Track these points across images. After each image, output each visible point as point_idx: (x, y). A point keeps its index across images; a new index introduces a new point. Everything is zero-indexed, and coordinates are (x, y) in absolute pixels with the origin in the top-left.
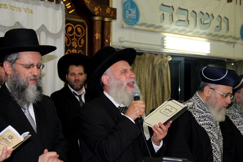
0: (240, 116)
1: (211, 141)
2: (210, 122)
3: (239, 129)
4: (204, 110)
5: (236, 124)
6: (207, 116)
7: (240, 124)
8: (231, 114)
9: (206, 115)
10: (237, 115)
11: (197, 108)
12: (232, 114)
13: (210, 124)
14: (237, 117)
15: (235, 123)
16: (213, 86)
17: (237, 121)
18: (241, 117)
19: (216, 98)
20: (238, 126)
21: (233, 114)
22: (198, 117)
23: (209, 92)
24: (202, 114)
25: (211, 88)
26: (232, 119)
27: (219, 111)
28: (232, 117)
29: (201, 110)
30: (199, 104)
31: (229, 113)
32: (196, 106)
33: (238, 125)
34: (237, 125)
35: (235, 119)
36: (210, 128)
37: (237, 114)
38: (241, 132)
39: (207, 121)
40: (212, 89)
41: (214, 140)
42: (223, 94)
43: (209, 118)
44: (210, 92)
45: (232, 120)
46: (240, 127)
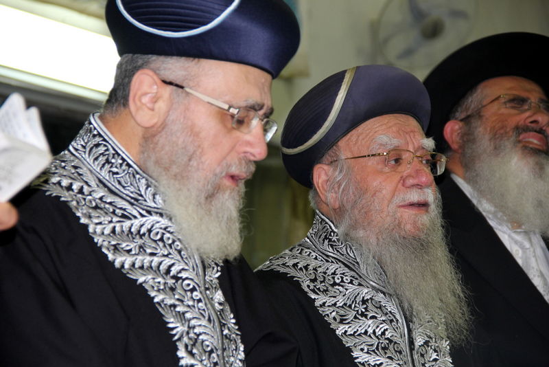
0: (347, 279)
1: (181, 353)
2: (167, 262)
3: (344, 340)
4: (134, 202)
5: (331, 315)
6: (150, 231)
7: (351, 316)
8: (306, 267)
9: (143, 230)
10: (334, 273)
11: (100, 193)
12: (310, 267)
13: (168, 271)
14: (335, 284)
15: (327, 310)
16: (175, 67)
17: (333, 301)
18: (351, 282)
19: (193, 132)
20: (342, 327)
21: (315, 269)
22: (107, 232)
23: (155, 100)
24: (127, 224)
25: (165, 82)
26: (314, 291)
27: (210, 197)
28: (314, 281)
29: (122, 203)
30: (104, 174)
31: (295, 265)
32: (93, 183)
33: (342, 322)
34: (335, 319)
35: (326, 291)
36: (173, 289)
37: (332, 268)
38: (355, 354)
39: (152, 254)
40: (170, 83)
41: (195, 351)
42: (226, 107)
43: (162, 239)
44: (161, 105)
45: (313, 296)
46: (350, 332)
